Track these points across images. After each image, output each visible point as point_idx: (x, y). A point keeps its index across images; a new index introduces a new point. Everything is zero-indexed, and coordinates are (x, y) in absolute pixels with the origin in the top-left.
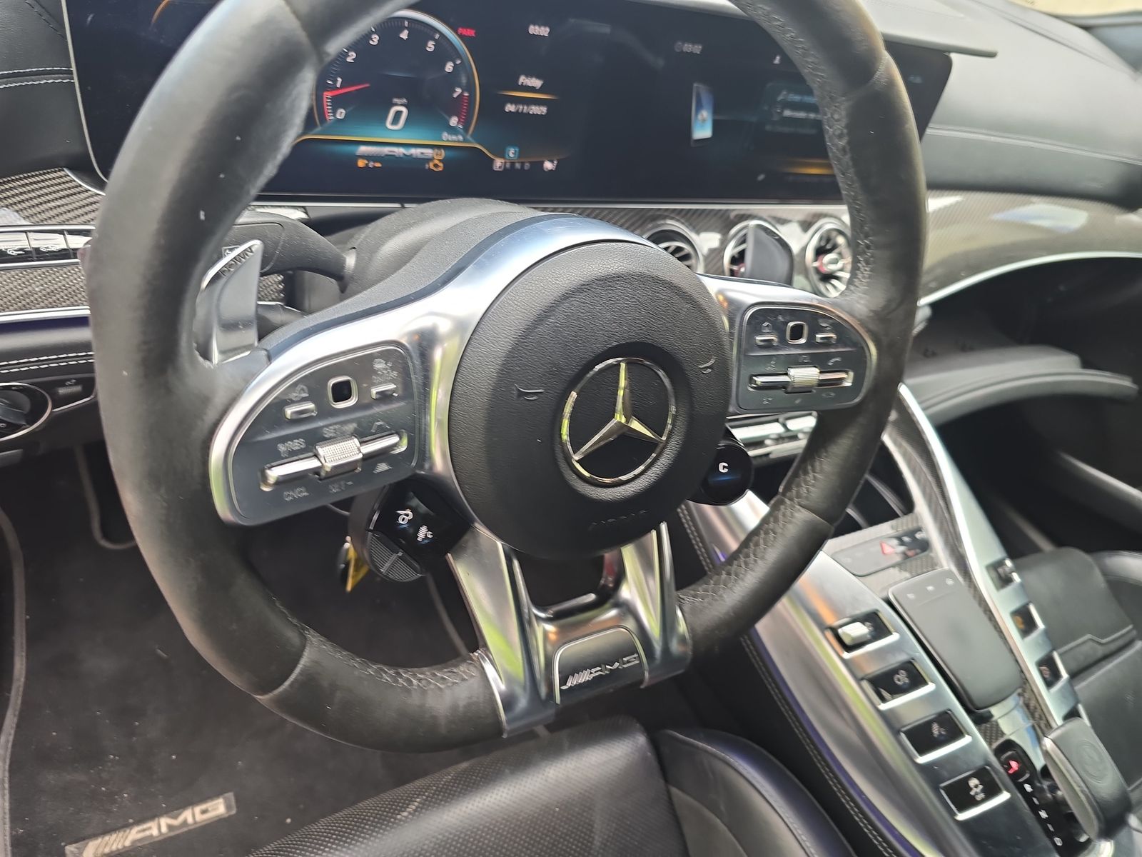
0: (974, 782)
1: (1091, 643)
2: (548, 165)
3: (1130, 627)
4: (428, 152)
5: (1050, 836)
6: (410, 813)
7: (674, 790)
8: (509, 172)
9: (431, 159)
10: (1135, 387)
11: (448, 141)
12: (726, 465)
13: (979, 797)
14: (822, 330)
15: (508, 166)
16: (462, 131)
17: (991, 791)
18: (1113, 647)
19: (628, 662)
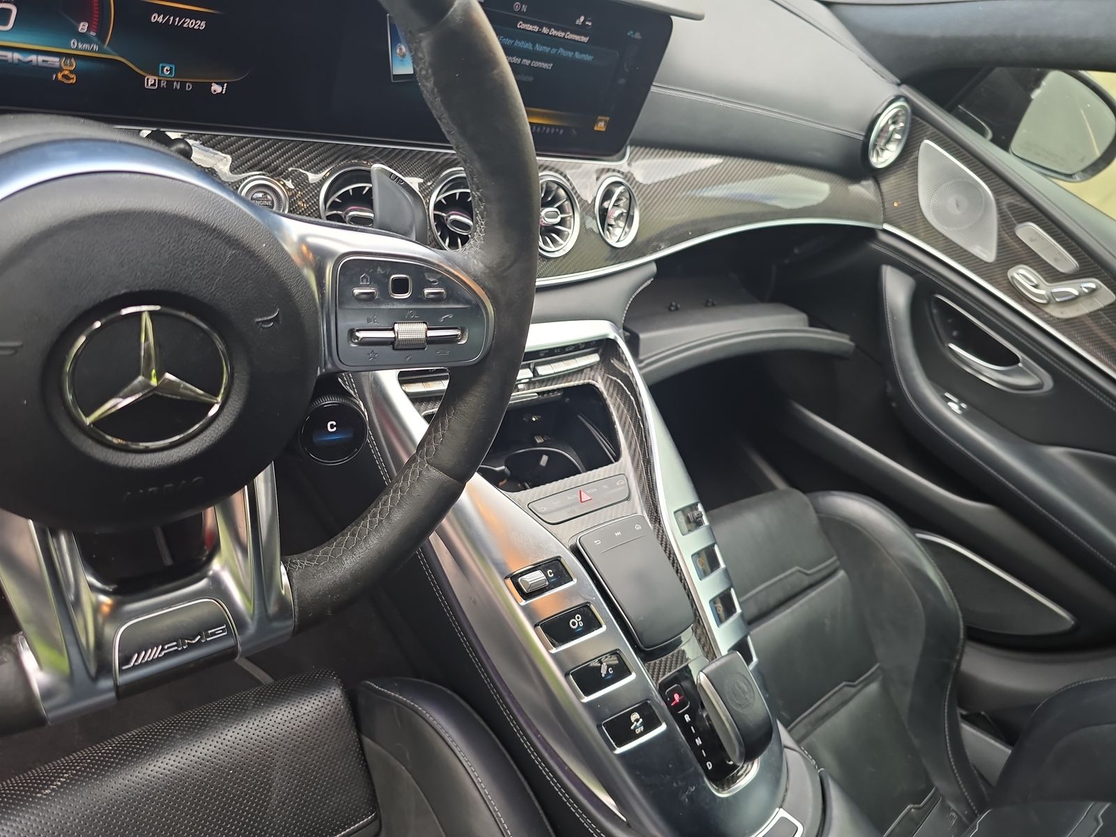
0: (635, 716)
1: (798, 574)
2: (216, 88)
3: (834, 558)
4: (54, 61)
5: (702, 762)
6: (53, 790)
7: (367, 740)
8: (165, 92)
9: (60, 69)
10: (852, 344)
11: (77, 49)
12: (334, 423)
13: (638, 731)
14: (430, 285)
15: (163, 84)
16: (96, 39)
17: (650, 724)
18: (818, 577)
19: (214, 634)
